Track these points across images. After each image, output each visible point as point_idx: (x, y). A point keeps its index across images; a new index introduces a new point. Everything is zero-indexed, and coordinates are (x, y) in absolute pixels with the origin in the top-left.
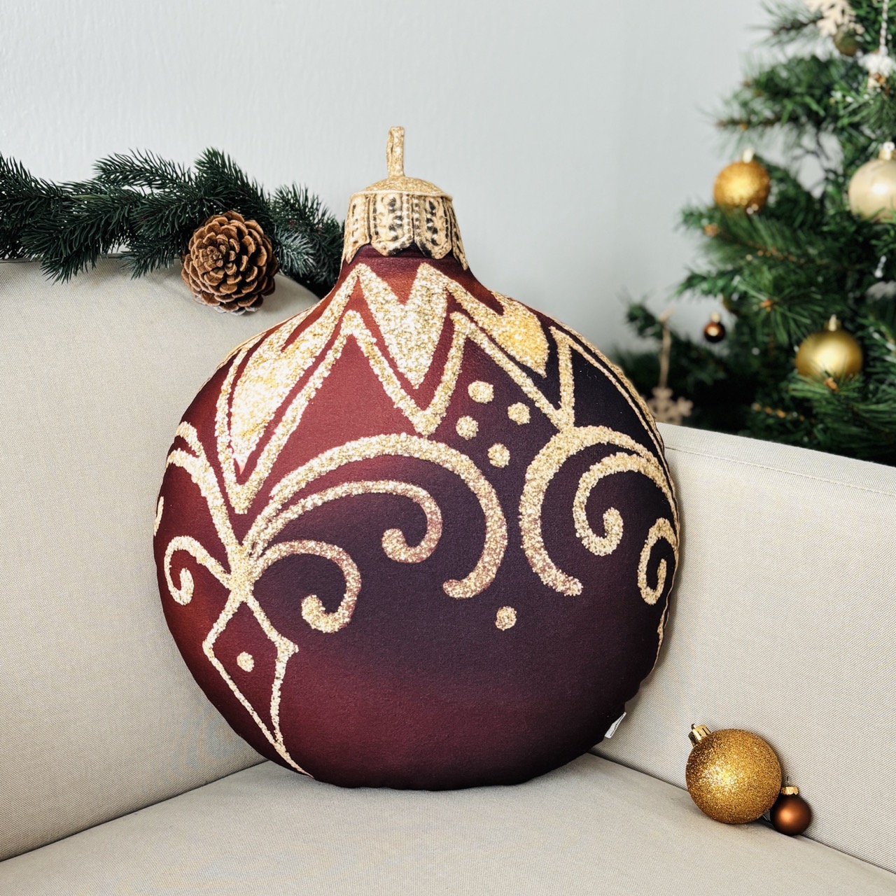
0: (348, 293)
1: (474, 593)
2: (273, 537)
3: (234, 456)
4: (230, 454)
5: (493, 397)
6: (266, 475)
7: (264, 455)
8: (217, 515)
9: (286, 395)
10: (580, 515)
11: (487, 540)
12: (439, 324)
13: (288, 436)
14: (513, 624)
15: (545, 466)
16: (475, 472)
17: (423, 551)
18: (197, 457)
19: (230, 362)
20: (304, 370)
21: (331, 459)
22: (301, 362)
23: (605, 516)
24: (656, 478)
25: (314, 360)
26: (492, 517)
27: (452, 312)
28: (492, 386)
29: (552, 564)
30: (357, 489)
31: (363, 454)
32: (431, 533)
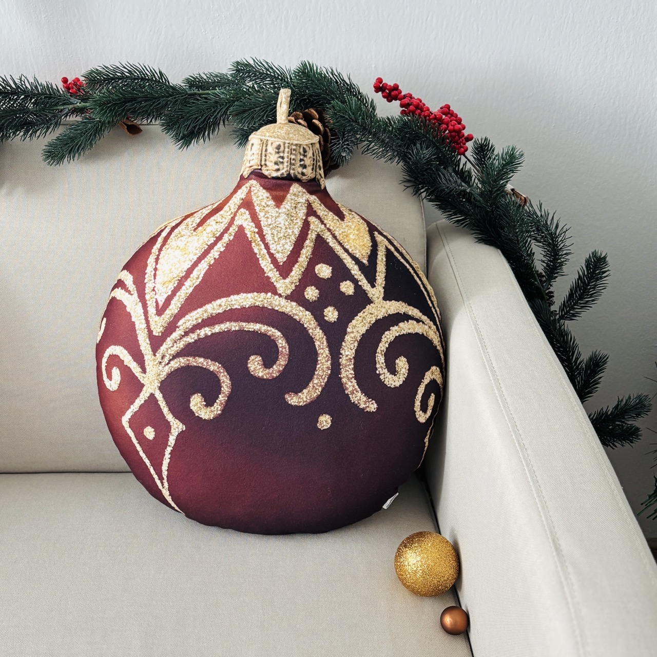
0: (242, 197)
1: (305, 403)
2: (176, 353)
3: (155, 297)
4: (154, 295)
5: (331, 275)
6: (176, 311)
7: (176, 299)
8: (141, 335)
9: (195, 260)
10: (380, 359)
11: (317, 369)
12: (300, 223)
13: (193, 288)
14: (329, 426)
15: (361, 325)
16: (314, 324)
17: (274, 372)
18: (132, 295)
19: (159, 234)
20: (208, 245)
21: (220, 305)
22: (206, 239)
23: (397, 361)
24: (434, 340)
25: (215, 239)
26: (322, 354)
27: (310, 216)
28: (331, 268)
29: (359, 389)
30: (235, 327)
31: (242, 304)
32: (281, 360)
